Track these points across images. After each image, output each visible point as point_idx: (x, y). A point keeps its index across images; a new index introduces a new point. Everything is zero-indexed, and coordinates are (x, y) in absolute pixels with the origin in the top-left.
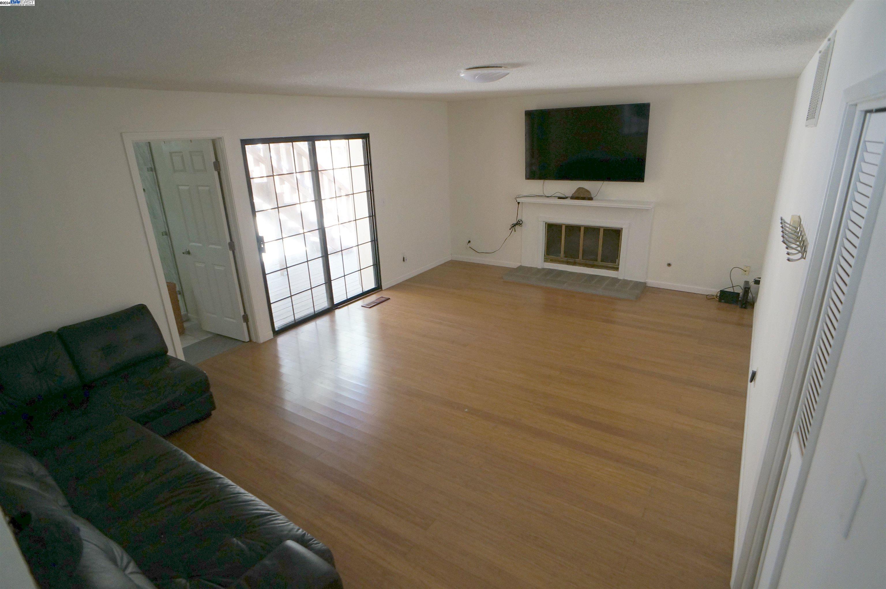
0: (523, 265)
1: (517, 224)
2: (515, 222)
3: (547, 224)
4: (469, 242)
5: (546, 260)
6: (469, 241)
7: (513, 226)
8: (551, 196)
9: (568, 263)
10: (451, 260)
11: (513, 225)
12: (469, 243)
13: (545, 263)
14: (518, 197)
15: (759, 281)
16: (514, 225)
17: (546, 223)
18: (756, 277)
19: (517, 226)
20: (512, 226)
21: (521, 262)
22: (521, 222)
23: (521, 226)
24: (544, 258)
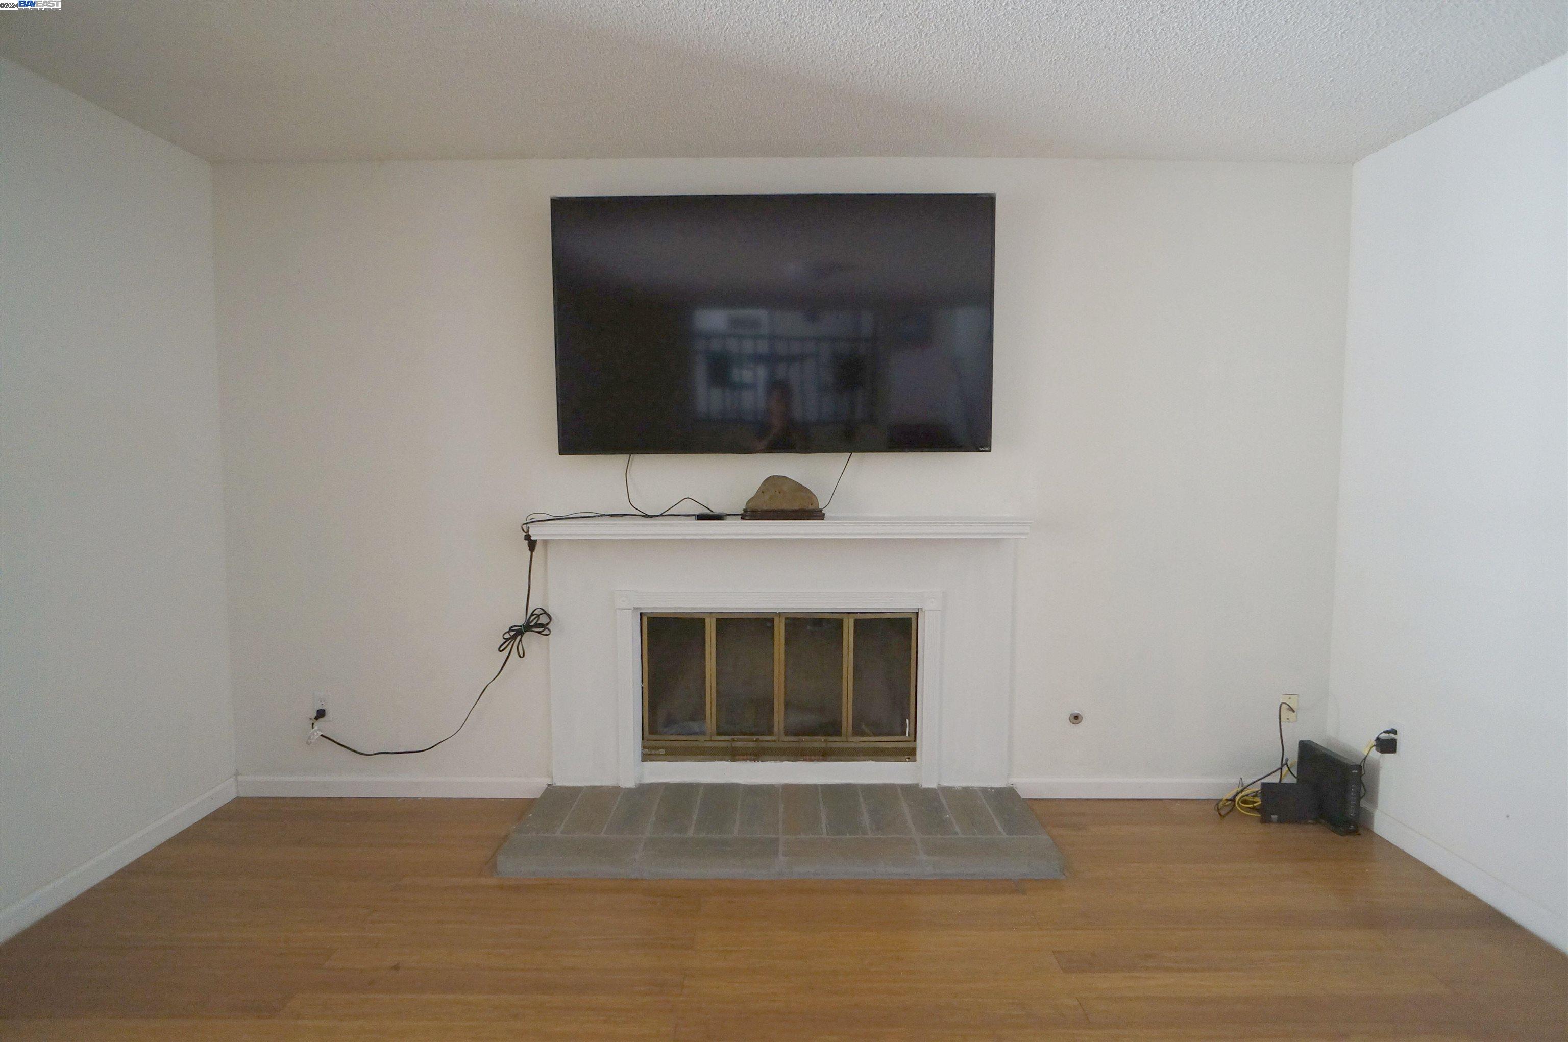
0: (559, 783)
1: (527, 627)
2: (521, 621)
3: (645, 619)
4: (321, 714)
5: (649, 753)
6: (318, 711)
7: (514, 638)
8: (661, 515)
9: (734, 754)
10: (239, 800)
11: (512, 633)
12: (316, 718)
13: (645, 763)
14: (529, 521)
15: (1394, 741)
16: (517, 633)
17: (641, 614)
18: (1377, 730)
19: (528, 637)
20: (507, 636)
21: (550, 775)
22: (543, 620)
23: (546, 632)
24: (644, 747)
